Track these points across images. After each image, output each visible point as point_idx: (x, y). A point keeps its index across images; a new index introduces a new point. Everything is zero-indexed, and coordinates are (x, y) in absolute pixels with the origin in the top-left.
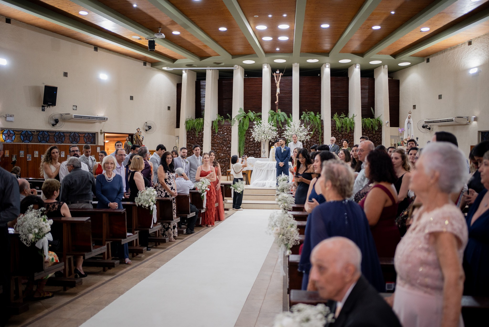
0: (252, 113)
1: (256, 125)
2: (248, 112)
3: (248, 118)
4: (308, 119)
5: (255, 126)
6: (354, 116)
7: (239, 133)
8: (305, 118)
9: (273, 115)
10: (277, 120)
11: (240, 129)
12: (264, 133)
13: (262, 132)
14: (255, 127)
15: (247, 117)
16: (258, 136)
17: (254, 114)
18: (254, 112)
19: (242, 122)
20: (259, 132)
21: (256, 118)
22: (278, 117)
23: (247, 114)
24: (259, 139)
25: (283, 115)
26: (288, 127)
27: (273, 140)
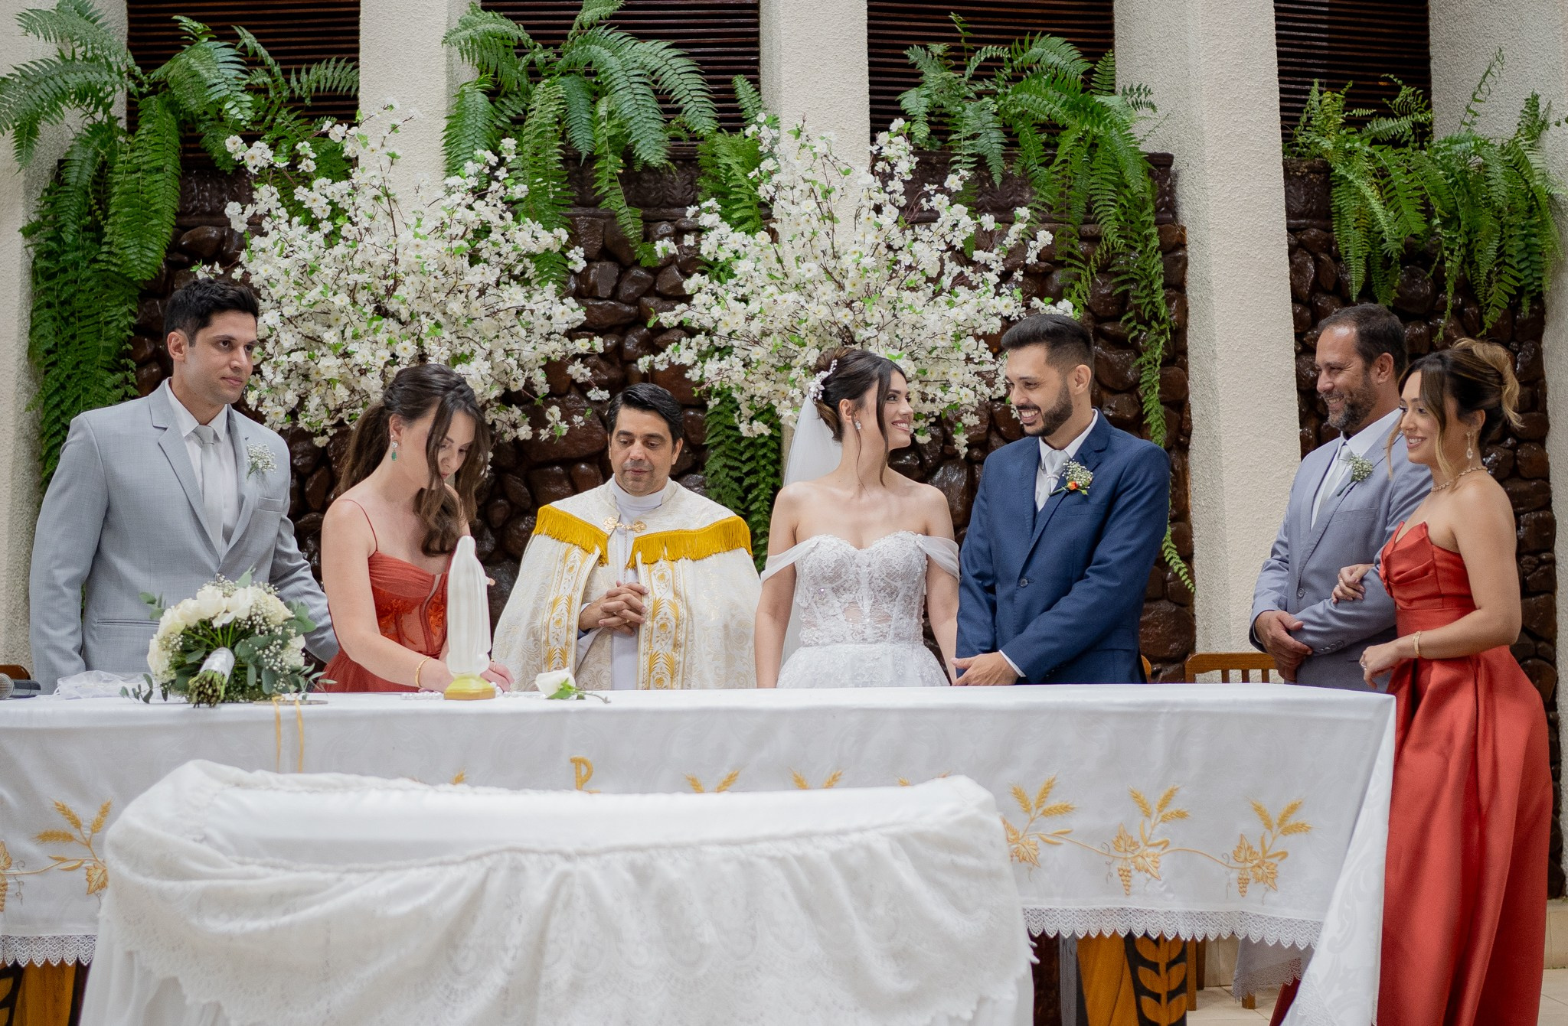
0: (228, 53)
1: (266, 196)
2: (170, 44)
3: (169, 121)
4: (992, 143)
5: (246, 199)
6: (1534, 123)
7: (48, 327)
8: (941, 123)
9: (514, 73)
10: (567, 146)
11: (50, 276)
12: (382, 312)
13: (352, 292)
14: (256, 226)
15: (154, 105)
16: (298, 357)
17: (250, 62)
18: (248, 39)
19: (81, 175)
20: (313, 295)
21: (284, 118)
22: (580, 101)
23: (157, 74)
24: (313, 402)
25: (654, 82)
26: (725, 228)
27: (516, 412)
